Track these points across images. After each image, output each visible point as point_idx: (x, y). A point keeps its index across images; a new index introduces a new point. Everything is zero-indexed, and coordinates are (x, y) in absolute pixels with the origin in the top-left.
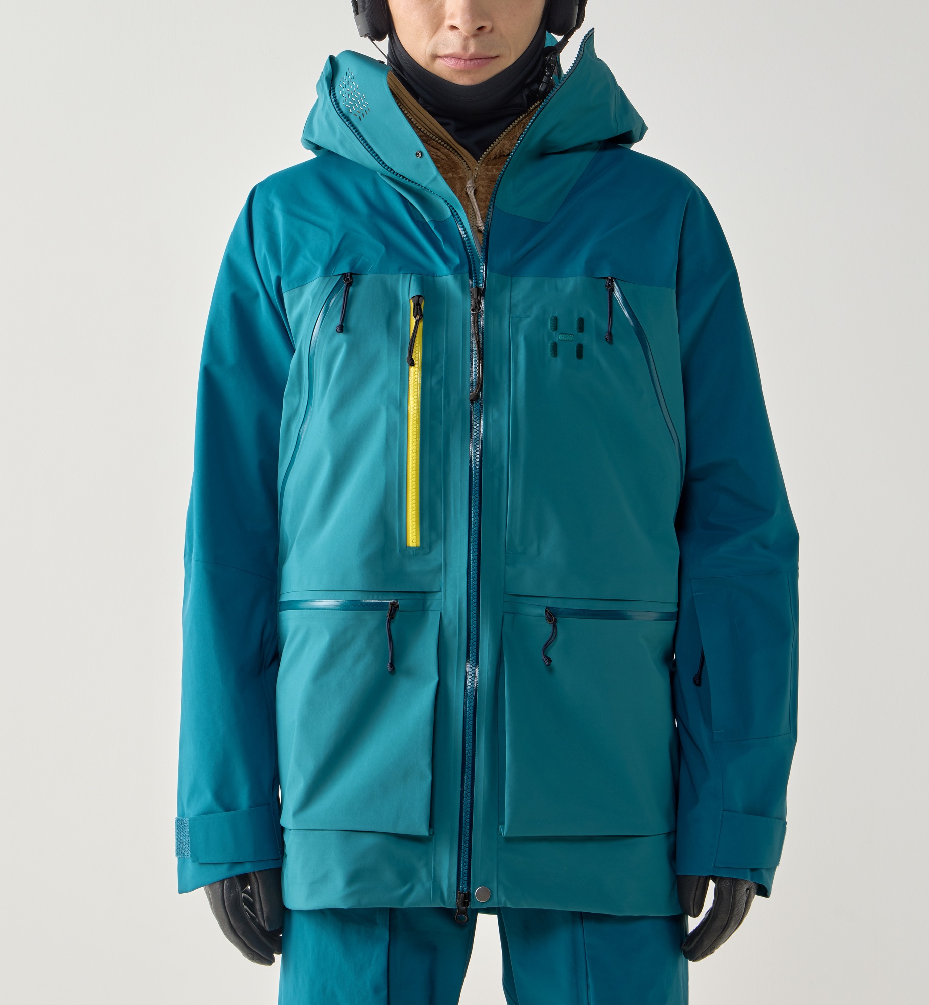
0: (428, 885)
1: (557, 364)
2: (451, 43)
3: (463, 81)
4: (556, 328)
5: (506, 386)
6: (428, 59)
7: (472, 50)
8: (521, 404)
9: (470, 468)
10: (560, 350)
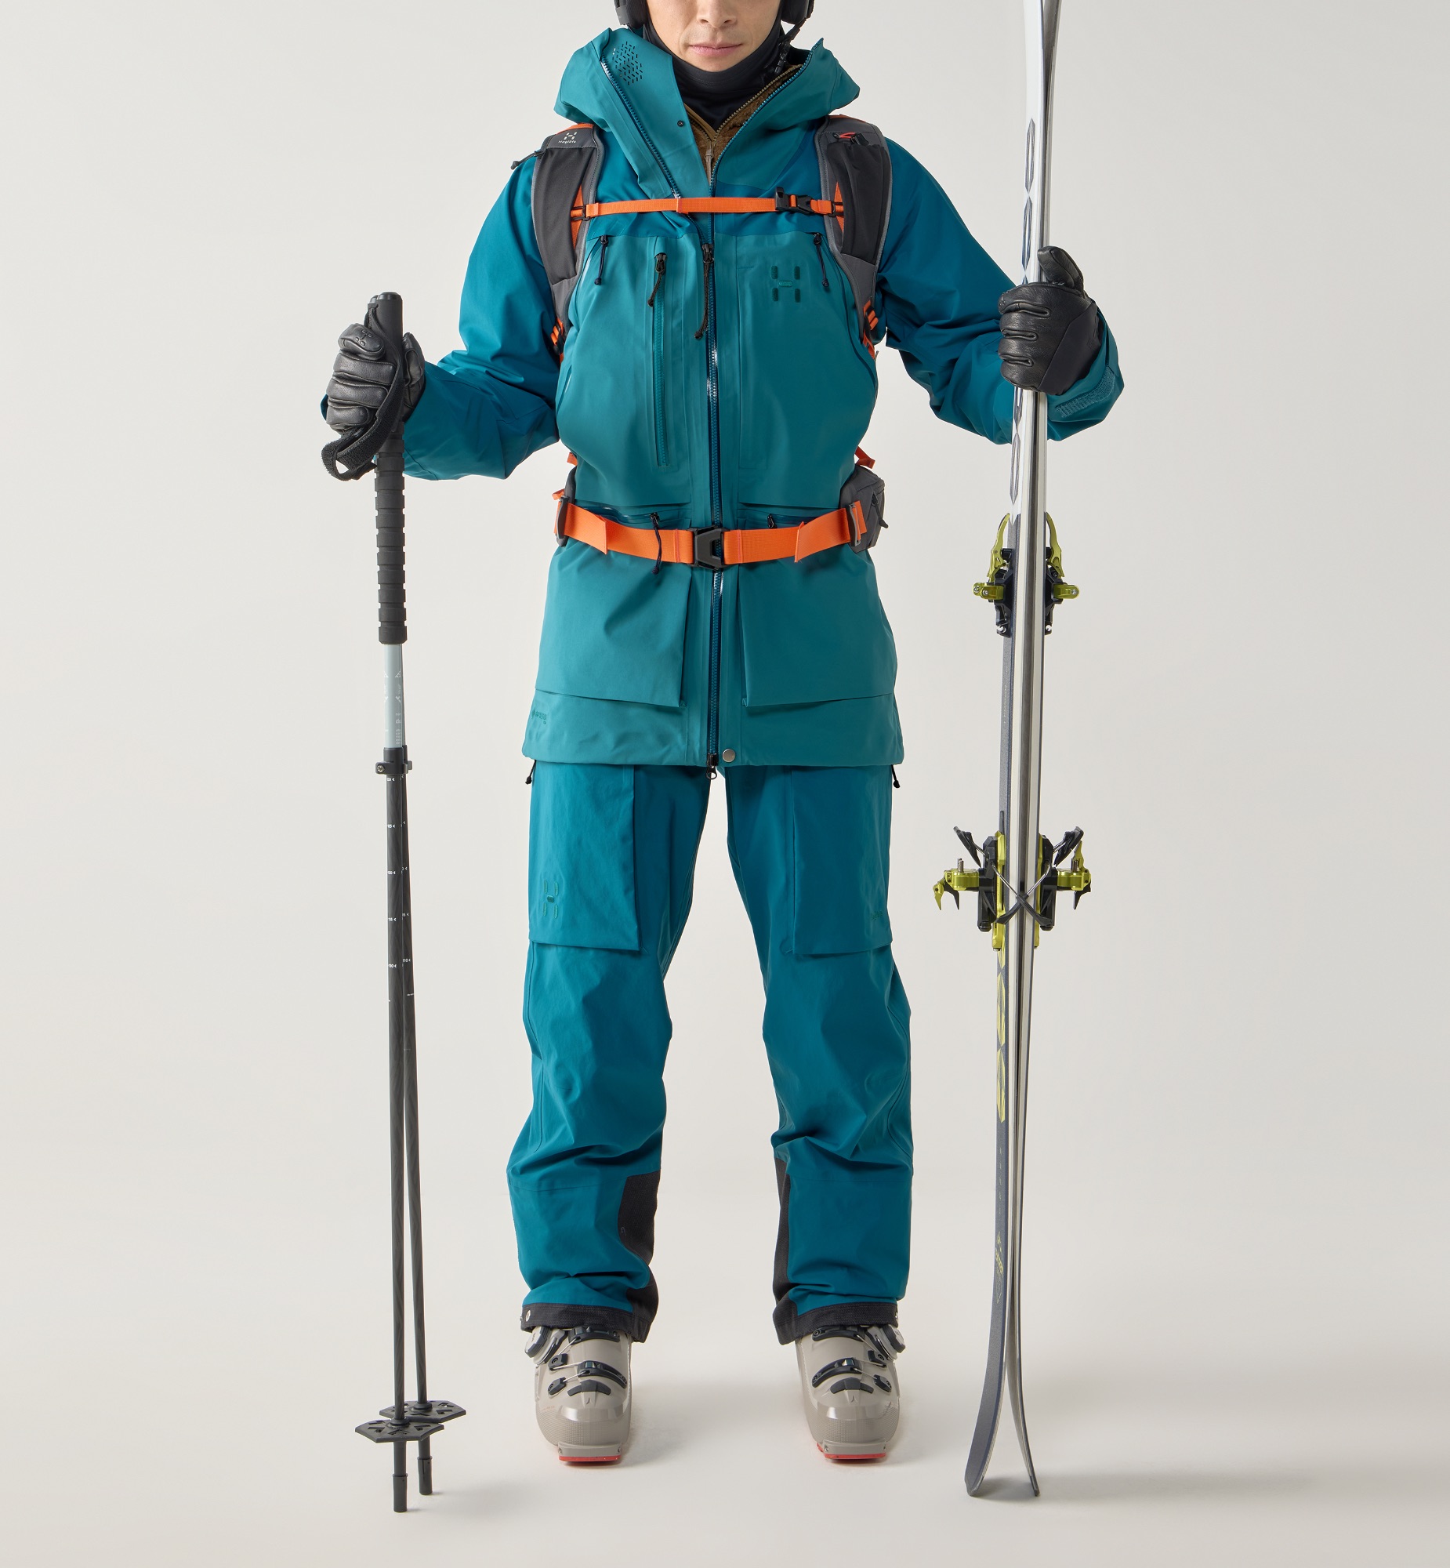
0: (684, 747)
1: (779, 306)
2: (702, 34)
3: (709, 67)
4: (776, 276)
5: (736, 327)
6: (682, 49)
7: (719, 40)
8: (749, 342)
9: (709, 403)
10: (781, 294)
